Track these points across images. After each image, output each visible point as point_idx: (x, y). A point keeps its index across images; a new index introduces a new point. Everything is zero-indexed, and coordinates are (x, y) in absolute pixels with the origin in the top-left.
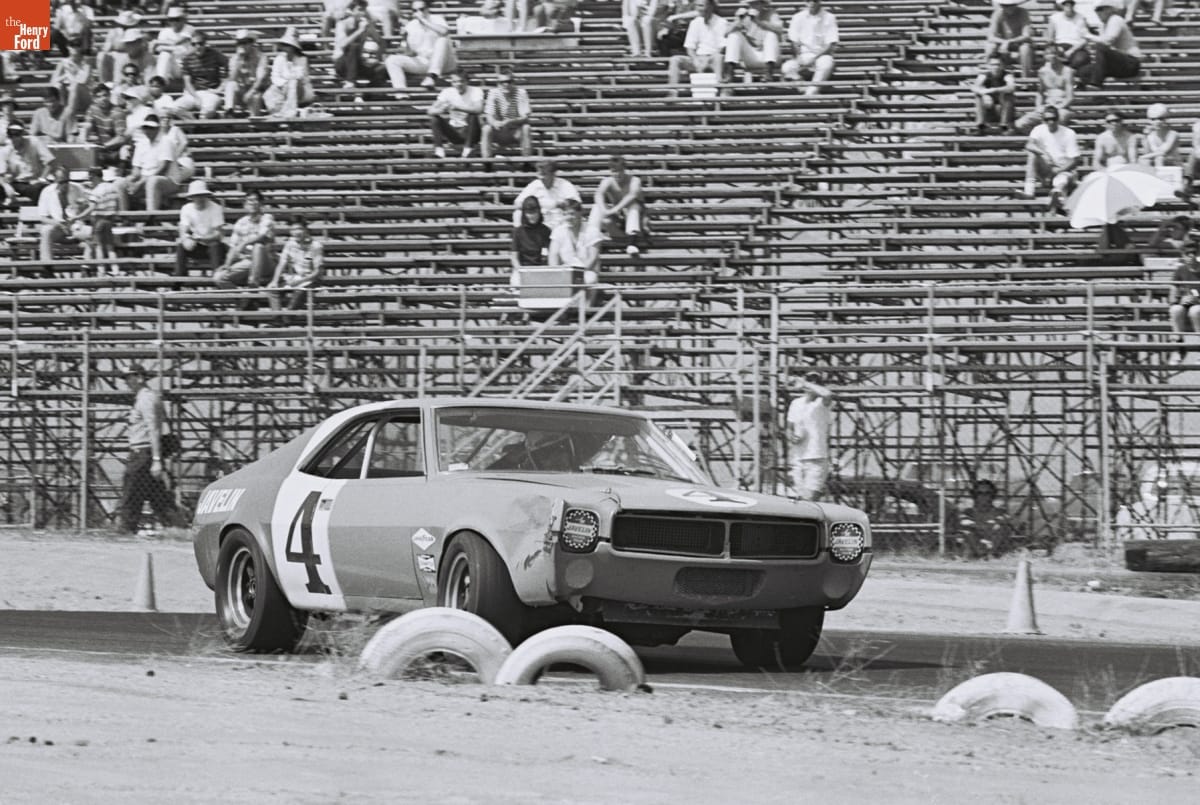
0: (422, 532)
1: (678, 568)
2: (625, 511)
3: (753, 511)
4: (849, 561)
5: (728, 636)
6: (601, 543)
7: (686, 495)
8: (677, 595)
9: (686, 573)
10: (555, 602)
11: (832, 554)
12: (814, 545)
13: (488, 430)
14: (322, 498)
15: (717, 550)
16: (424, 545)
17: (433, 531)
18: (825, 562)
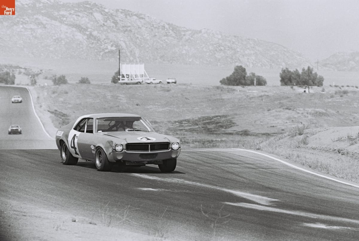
0: (92, 146)
1: (139, 154)
2: (128, 143)
3: (154, 142)
4: (176, 150)
5: (158, 165)
6: (124, 150)
7: (141, 139)
8: (140, 159)
9: (141, 155)
10: (116, 162)
11: (172, 149)
12: (168, 147)
13: (110, 122)
14: (76, 136)
15: (147, 150)
16: (93, 148)
17: (94, 146)
18: (171, 151)
